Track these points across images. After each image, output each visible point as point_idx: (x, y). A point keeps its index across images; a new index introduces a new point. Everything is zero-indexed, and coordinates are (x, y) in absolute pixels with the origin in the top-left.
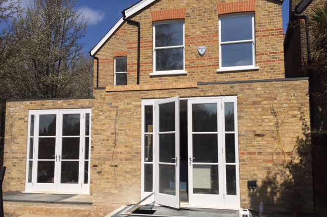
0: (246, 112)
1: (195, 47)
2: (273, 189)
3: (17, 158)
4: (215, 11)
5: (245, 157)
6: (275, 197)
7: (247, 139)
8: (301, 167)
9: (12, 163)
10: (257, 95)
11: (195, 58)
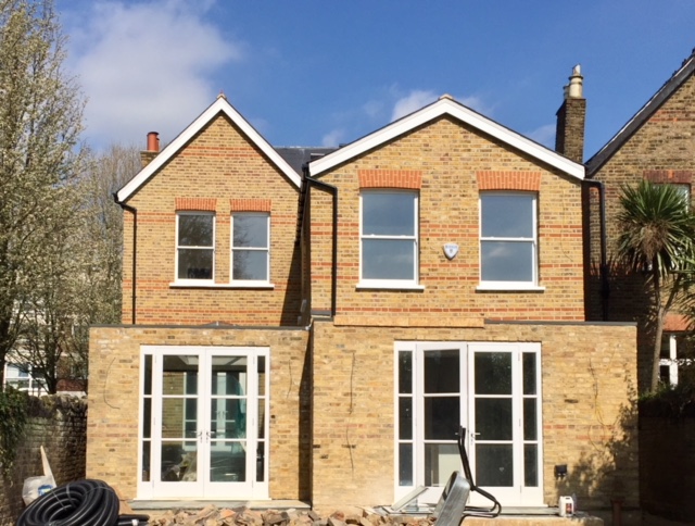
0: (554, 367)
1: (439, 243)
2: (588, 476)
3: (116, 435)
4: (474, 182)
5: (552, 432)
6: (590, 488)
7: (554, 406)
8: (624, 446)
9: (107, 445)
10: (569, 344)
11: (438, 262)
